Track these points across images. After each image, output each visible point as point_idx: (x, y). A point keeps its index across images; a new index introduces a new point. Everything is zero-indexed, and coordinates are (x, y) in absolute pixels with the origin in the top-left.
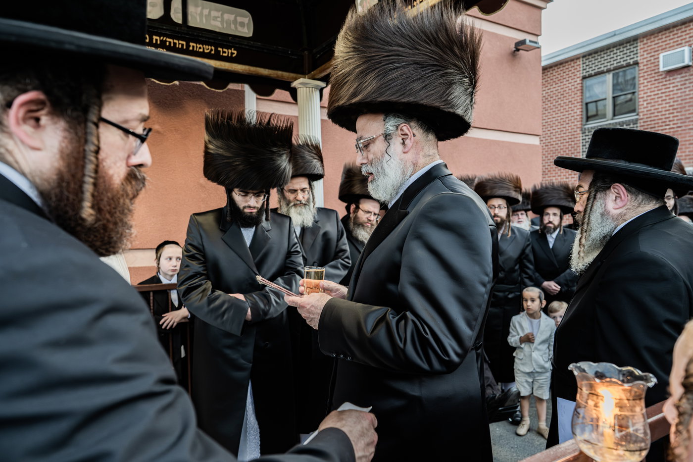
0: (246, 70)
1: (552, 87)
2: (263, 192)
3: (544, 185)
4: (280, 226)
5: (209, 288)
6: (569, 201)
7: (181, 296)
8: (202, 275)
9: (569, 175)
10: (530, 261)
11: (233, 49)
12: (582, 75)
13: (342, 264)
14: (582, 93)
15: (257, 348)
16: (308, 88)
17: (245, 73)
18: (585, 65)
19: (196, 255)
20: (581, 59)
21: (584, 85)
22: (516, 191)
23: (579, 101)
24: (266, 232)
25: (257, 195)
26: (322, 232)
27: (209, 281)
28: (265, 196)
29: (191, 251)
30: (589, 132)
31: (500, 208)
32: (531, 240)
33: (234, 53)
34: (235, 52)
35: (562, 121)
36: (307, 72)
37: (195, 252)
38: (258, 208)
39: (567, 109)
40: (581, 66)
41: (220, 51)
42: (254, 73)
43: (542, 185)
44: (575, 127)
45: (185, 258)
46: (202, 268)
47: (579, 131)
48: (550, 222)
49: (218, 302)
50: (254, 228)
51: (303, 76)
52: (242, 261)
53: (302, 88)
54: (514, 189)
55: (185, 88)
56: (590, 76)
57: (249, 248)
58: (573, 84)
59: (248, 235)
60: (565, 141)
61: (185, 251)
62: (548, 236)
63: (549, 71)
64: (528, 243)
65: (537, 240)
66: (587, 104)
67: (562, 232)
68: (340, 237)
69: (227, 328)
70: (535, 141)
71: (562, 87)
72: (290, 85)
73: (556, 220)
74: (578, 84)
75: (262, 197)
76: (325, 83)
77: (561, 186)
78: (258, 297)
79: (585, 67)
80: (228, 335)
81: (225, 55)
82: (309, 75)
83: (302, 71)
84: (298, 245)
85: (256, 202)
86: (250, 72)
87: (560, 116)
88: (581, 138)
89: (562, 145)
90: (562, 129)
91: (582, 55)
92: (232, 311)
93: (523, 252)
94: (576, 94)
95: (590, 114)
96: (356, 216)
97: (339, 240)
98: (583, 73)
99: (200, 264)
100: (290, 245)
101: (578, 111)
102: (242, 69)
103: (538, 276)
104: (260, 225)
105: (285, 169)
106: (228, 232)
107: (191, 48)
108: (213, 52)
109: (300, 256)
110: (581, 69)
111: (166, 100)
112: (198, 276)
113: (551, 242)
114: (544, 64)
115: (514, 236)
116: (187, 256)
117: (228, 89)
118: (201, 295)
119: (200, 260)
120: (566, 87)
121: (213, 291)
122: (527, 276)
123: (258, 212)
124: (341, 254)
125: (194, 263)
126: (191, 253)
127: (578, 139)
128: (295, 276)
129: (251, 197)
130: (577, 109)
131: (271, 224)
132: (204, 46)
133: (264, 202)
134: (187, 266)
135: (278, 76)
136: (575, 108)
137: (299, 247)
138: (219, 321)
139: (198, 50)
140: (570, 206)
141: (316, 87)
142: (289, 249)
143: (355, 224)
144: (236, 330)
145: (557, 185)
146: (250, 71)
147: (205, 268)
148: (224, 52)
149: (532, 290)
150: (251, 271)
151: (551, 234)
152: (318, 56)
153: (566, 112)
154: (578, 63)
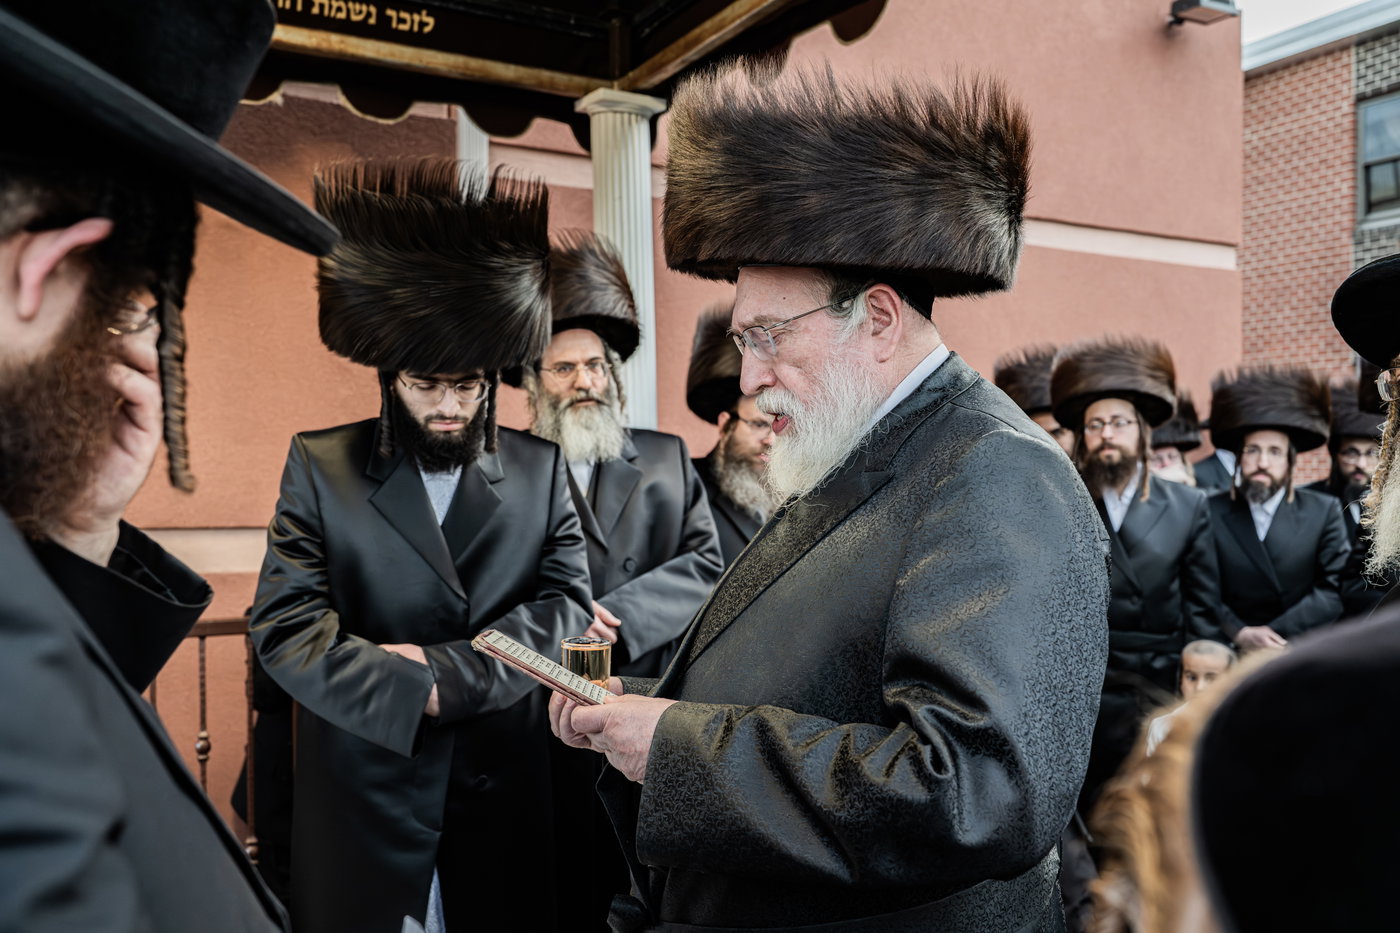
0: (456, 67)
1: (1275, 123)
2: (475, 377)
3: (1247, 372)
4: (529, 469)
5: (331, 630)
6: (1313, 417)
7: (258, 650)
8: (315, 594)
9: (1321, 353)
10: (1207, 570)
11: (424, 12)
12: (1354, 92)
13: (701, 567)
14: (1355, 138)
15: (454, 791)
16: (618, 116)
17: (455, 74)
18: (1362, 66)
19: (303, 543)
20: (1353, 50)
21: (1361, 117)
22: (1153, 377)
23: (1347, 158)
24: (489, 486)
25: (463, 383)
26: (644, 485)
27: (331, 611)
28: (483, 387)
29: (289, 533)
30: (1372, 241)
31: (1118, 425)
32: (1209, 513)
33: (427, 24)
34: (431, 21)
35: (1301, 211)
36: (617, 73)
37: (300, 534)
38: (465, 419)
39: (1316, 182)
40: (1354, 67)
41: (390, 18)
42: (477, 74)
43: (1240, 372)
44: (1337, 228)
45: (274, 548)
46: (318, 579)
47: (1346, 238)
48: (1261, 471)
49: (350, 670)
50: (458, 472)
51: (608, 83)
52: (422, 561)
53: (602, 116)
54: (1149, 372)
55: (300, 114)
56: (1378, 94)
57: (442, 527)
58: (1330, 115)
59: (440, 490)
60: (1308, 265)
61: (275, 530)
62: (1254, 507)
63: (1268, 82)
64: (1203, 521)
65: (1224, 518)
66: (1368, 168)
67: (1291, 499)
68: (690, 497)
69: (377, 735)
70: (1224, 260)
71: (1302, 123)
72: (572, 107)
73: (1276, 466)
74: (1344, 115)
75: (476, 391)
76: (664, 101)
77: (1294, 374)
78: (459, 653)
79: (1363, 72)
80: (381, 754)
81: (404, 27)
82: (622, 80)
83: (603, 71)
84: (577, 519)
85: (460, 403)
86: (468, 72)
87: (1295, 199)
88: (1352, 257)
89: (1302, 274)
90: (1301, 233)
91: (1355, 39)
92: (390, 691)
93: (1190, 544)
94: (1340, 140)
95: (1375, 196)
96: (731, 438)
97: (688, 508)
98: (1358, 86)
99: (312, 565)
100: (557, 520)
101: (1343, 186)
102: (446, 65)
103: (1227, 614)
104: (473, 466)
105: (529, 311)
106: (387, 484)
107: (315, 10)
108: (372, 21)
109: (582, 549)
110: (1354, 75)
111: (252, 143)
112: (306, 598)
113: (1262, 525)
114: (1249, 63)
115: (1161, 503)
116: (278, 545)
117: (412, 117)
118: (308, 648)
119: (312, 556)
120: (1314, 124)
121: (342, 638)
122: (1200, 609)
123: (467, 429)
124: (694, 542)
125: (296, 562)
126: (289, 538)
127: (1344, 258)
128: (563, 602)
129: (444, 393)
130: (1343, 181)
131: (502, 465)
132: (351, 5)
133: (483, 402)
134: (278, 571)
135: (541, 84)
136: (1337, 179)
137: (579, 525)
138: (355, 716)
139: (333, 13)
140: (1314, 430)
141: (641, 113)
142: (552, 529)
143: (729, 459)
144: (400, 740)
145: (1282, 373)
146: (467, 68)
147: (324, 578)
148: (402, 21)
149: (1211, 651)
150: (445, 587)
151: (1263, 501)
152: (647, 31)
153: (1314, 187)
154: (1345, 60)
